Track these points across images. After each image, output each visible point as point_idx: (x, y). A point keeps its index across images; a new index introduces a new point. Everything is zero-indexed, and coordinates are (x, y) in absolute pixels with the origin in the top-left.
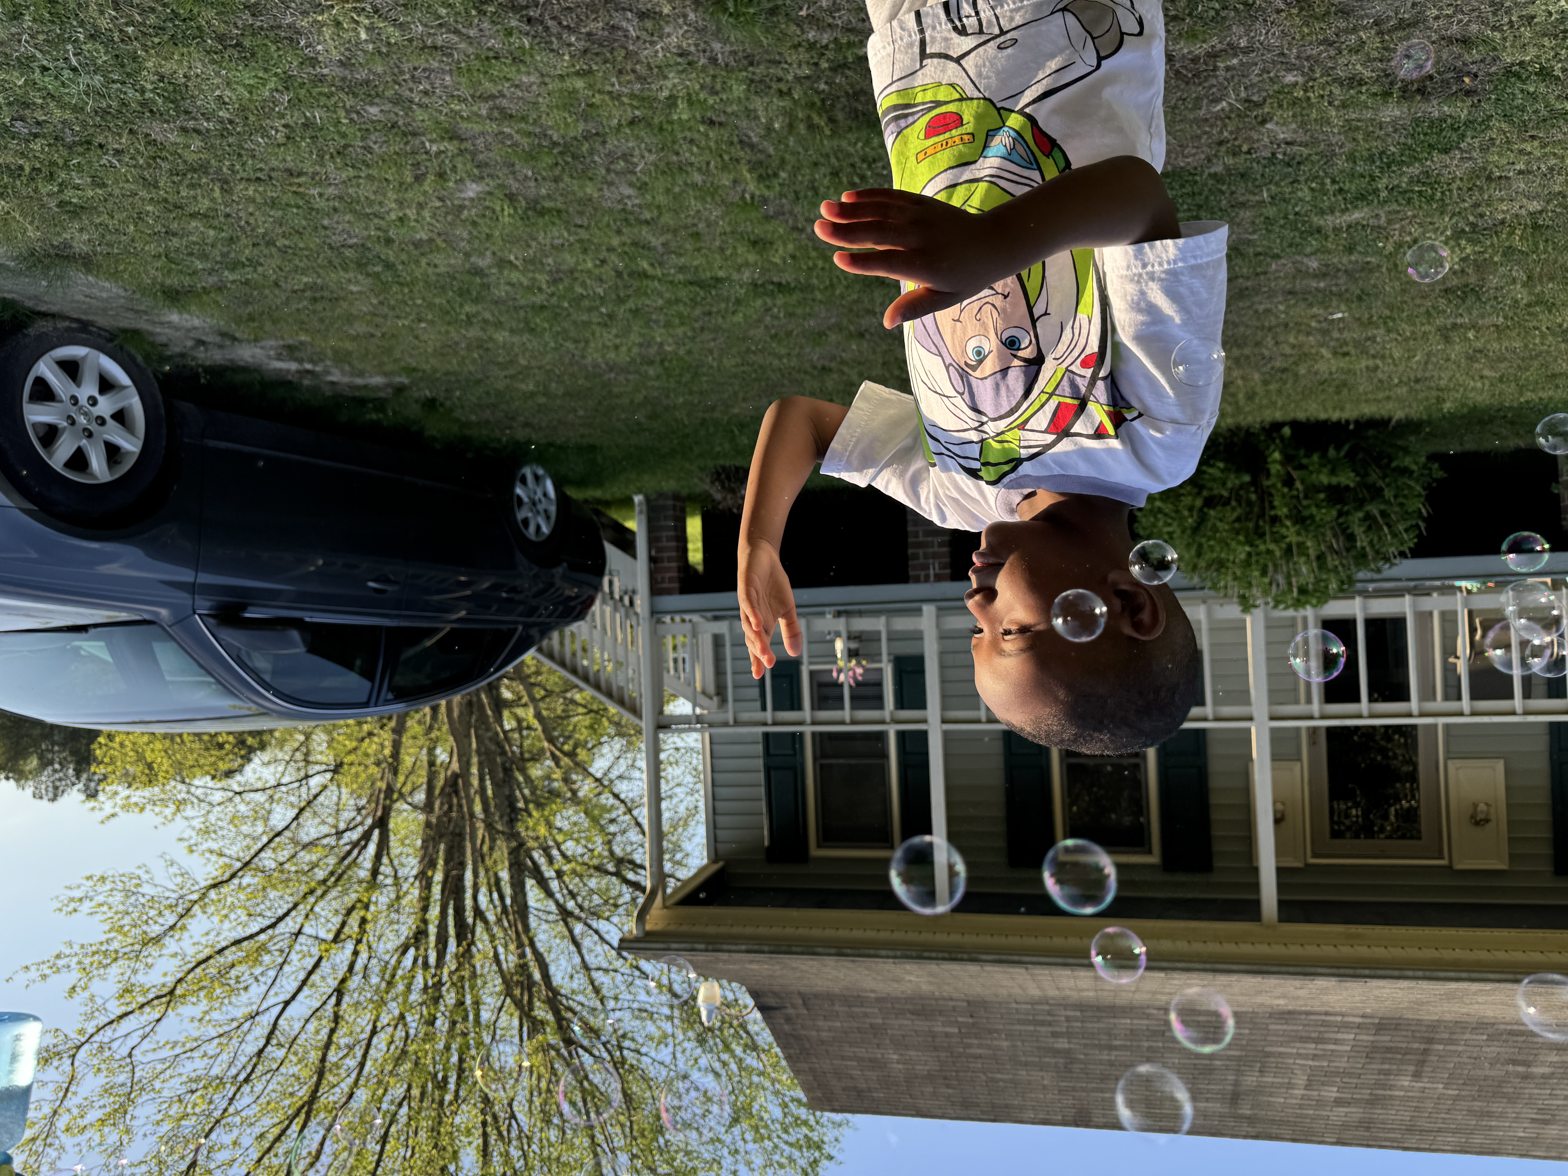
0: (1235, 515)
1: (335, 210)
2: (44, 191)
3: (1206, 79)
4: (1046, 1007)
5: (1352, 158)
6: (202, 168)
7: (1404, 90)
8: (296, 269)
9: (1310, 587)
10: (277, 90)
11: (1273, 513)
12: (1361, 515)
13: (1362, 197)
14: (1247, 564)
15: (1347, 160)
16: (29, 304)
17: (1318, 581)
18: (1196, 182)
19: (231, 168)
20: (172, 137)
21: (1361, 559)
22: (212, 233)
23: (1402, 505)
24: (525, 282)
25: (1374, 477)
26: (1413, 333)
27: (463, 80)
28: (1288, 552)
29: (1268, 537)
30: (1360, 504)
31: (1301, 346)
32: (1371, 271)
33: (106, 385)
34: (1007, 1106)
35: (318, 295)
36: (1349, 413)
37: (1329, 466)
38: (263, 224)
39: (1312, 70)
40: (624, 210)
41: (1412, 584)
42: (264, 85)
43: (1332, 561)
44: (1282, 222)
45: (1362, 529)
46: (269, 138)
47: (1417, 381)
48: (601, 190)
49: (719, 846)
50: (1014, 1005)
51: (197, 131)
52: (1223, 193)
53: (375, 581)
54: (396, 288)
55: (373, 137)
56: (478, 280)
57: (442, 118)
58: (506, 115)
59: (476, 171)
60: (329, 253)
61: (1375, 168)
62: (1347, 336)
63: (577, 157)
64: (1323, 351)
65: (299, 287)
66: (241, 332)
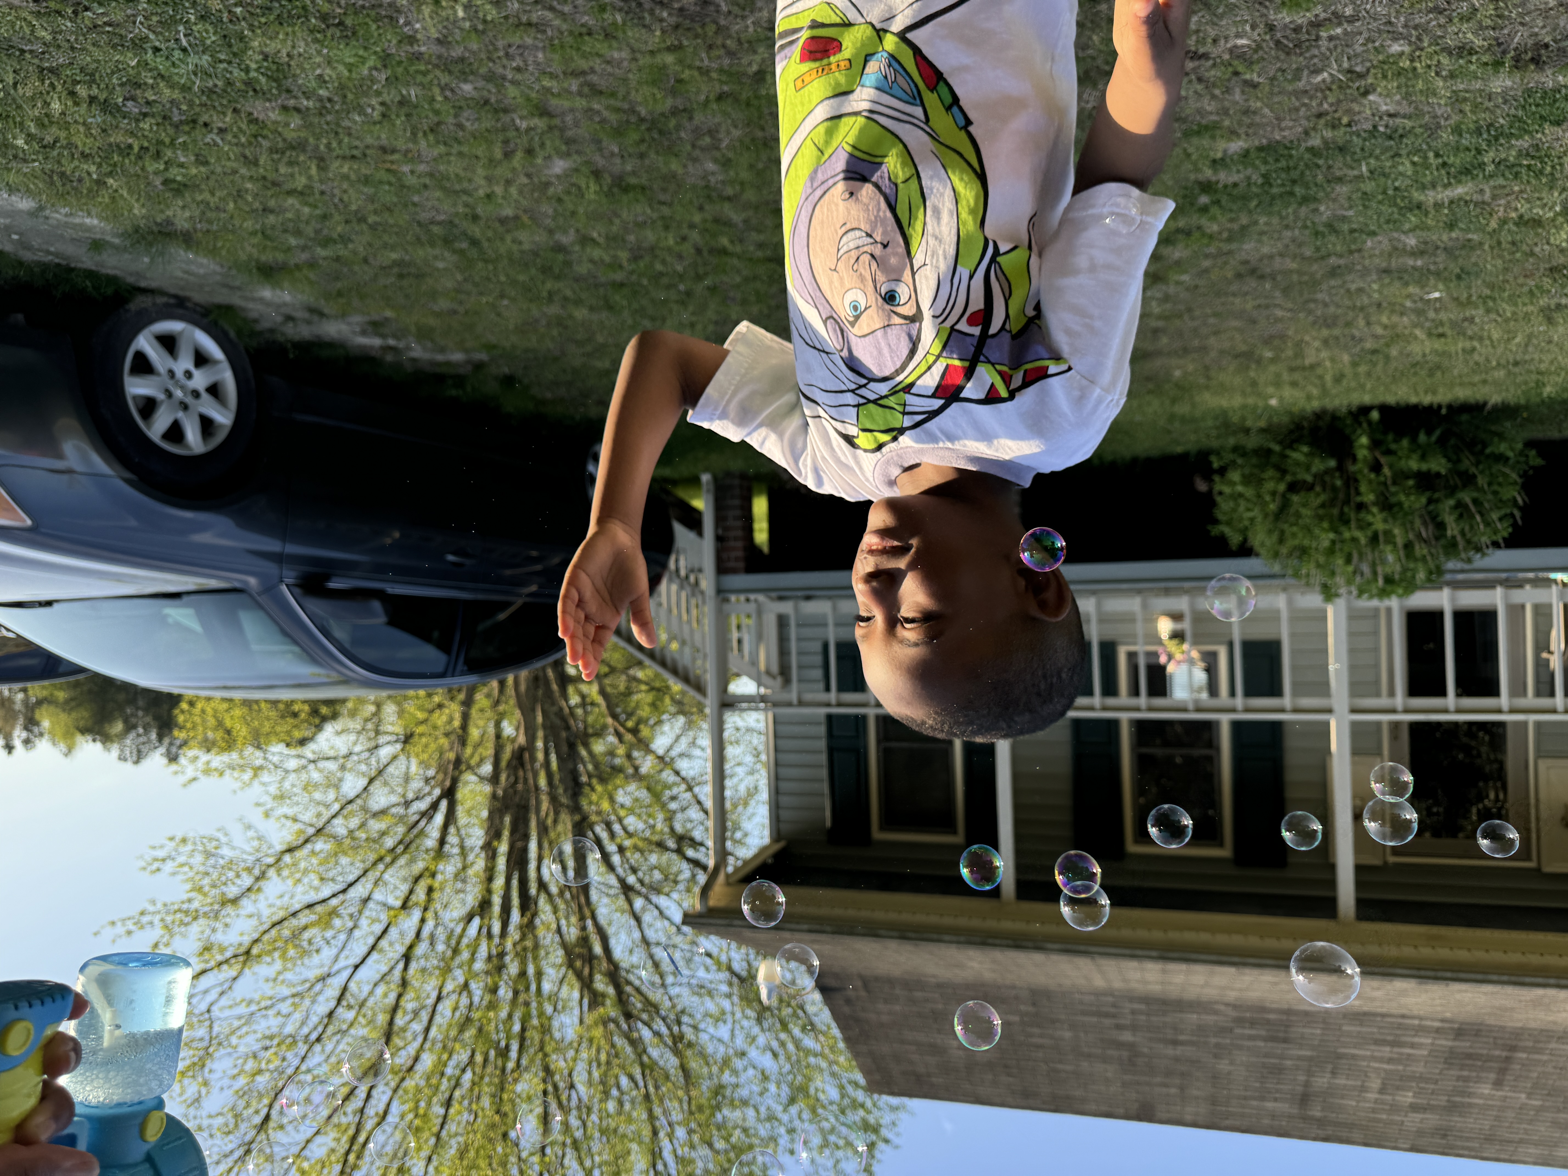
0: (1319, 501)
1: (425, 186)
2: (150, 169)
3: (1308, 49)
4: (1111, 999)
5: (1457, 130)
6: (300, 146)
7: (1517, 59)
8: (385, 246)
9: (1397, 577)
10: (376, 69)
11: (1359, 499)
12: (1452, 502)
13: (1466, 171)
14: (1331, 551)
15: (1453, 133)
16: (131, 280)
17: (1405, 570)
18: (1291, 156)
19: (328, 146)
20: (274, 115)
21: (1451, 548)
22: (306, 210)
23: (1495, 493)
24: (607, 259)
25: (1467, 464)
26: (1514, 313)
27: (556, 57)
28: (1374, 539)
29: (1353, 524)
30: (1452, 491)
31: (1394, 326)
32: (1472, 248)
33: (201, 359)
34: (1068, 1097)
35: (405, 271)
36: (1442, 396)
37: (1419, 452)
38: (356, 200)
39: (1419, 39)
40: (707, 187)
41: (1504, 575)
42: (363, 63)
43: (1420, 550)
44: (1380, 197)
45: (1453, 517)
46: (365, 115)
47: (1516, 364)
48: (685, 166)
49: (782, 825)
50: (1078, 996)
51: (297, 110)
52: (1318, 166)
53: (454, 553)
54: (480, 265)
55: (465, 114)
56: (561, 257)
57: (534, 95)
58: (596, 92)
59: (564, 148)
60: (417, 230)
61: (1482, 140)
62: (1444, 317)
63: (663, 133)
64: (1417, 332)
65: (387, 263)
66: (329, 308)
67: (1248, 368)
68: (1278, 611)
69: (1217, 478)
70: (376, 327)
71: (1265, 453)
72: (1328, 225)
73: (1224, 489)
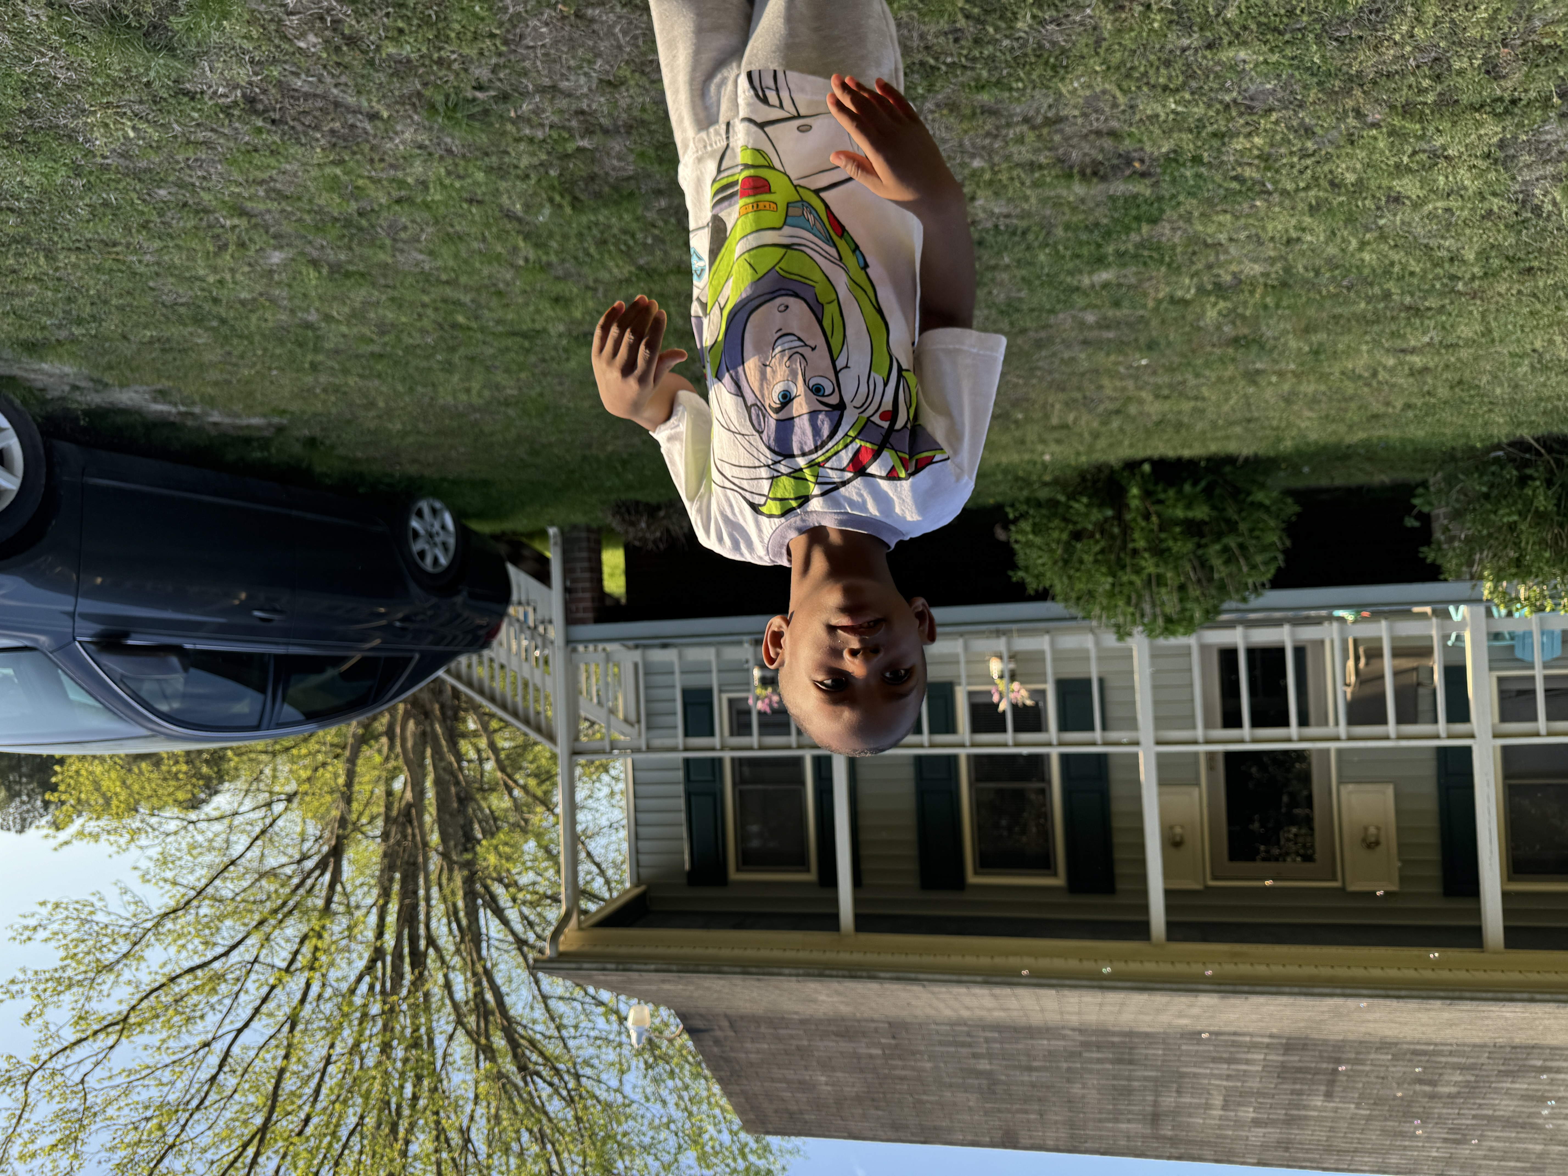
0: (1097, 548)
1: (157, 274)
4: (965, 1029)
7: (1082, 173)
8: (136, 325)
9: (1175, 617)
10: (70, 177)
11: (1131, 546)
12: (1218, 547)
13: (1098, 261)
17: (1183, 610)
19: (50, 239)
21: (1222, 588)
22: (49, 293)
23: (1258, 538)
25: (1231, 512)
26: (1218, 378)
27: (234, 168)
28: (1149, 582)
29: (1128, 569)
30: (1219, 536)
31: (1121, 390)
34: (934, 1127)
35: (167, 346)
36: (1198, 450)
37: (1185, 501)
38: (94, 285)
40: (422, 273)
41: (1290, 614)
42: (56, 172)
43: (1194, 591)
45: (1220, 561)
46: (76, 214)
47: (1249, 421)
48: (394, 256)
49: (642, 870)
50: (933, 1027)
51: (10, 209)
53: (262, 609)
54: (235, 341)
55: (169, 214)
56: (310, 333)
57: (227, 198)
58: (281, 196)
59: (272, 241)
60: (164, 310)
61: (1096, 236)
62: (1159, 380)
63: (361, 229)
64: (1144, 394)
65: (146, 340)
66: (108, 378)
67: (1008, 428)
68: (1087, 651)
69: (1013, 528)
70: (161, 395)
71: (1053, 503)
72: (1009, 305)
73: (1020, 537)
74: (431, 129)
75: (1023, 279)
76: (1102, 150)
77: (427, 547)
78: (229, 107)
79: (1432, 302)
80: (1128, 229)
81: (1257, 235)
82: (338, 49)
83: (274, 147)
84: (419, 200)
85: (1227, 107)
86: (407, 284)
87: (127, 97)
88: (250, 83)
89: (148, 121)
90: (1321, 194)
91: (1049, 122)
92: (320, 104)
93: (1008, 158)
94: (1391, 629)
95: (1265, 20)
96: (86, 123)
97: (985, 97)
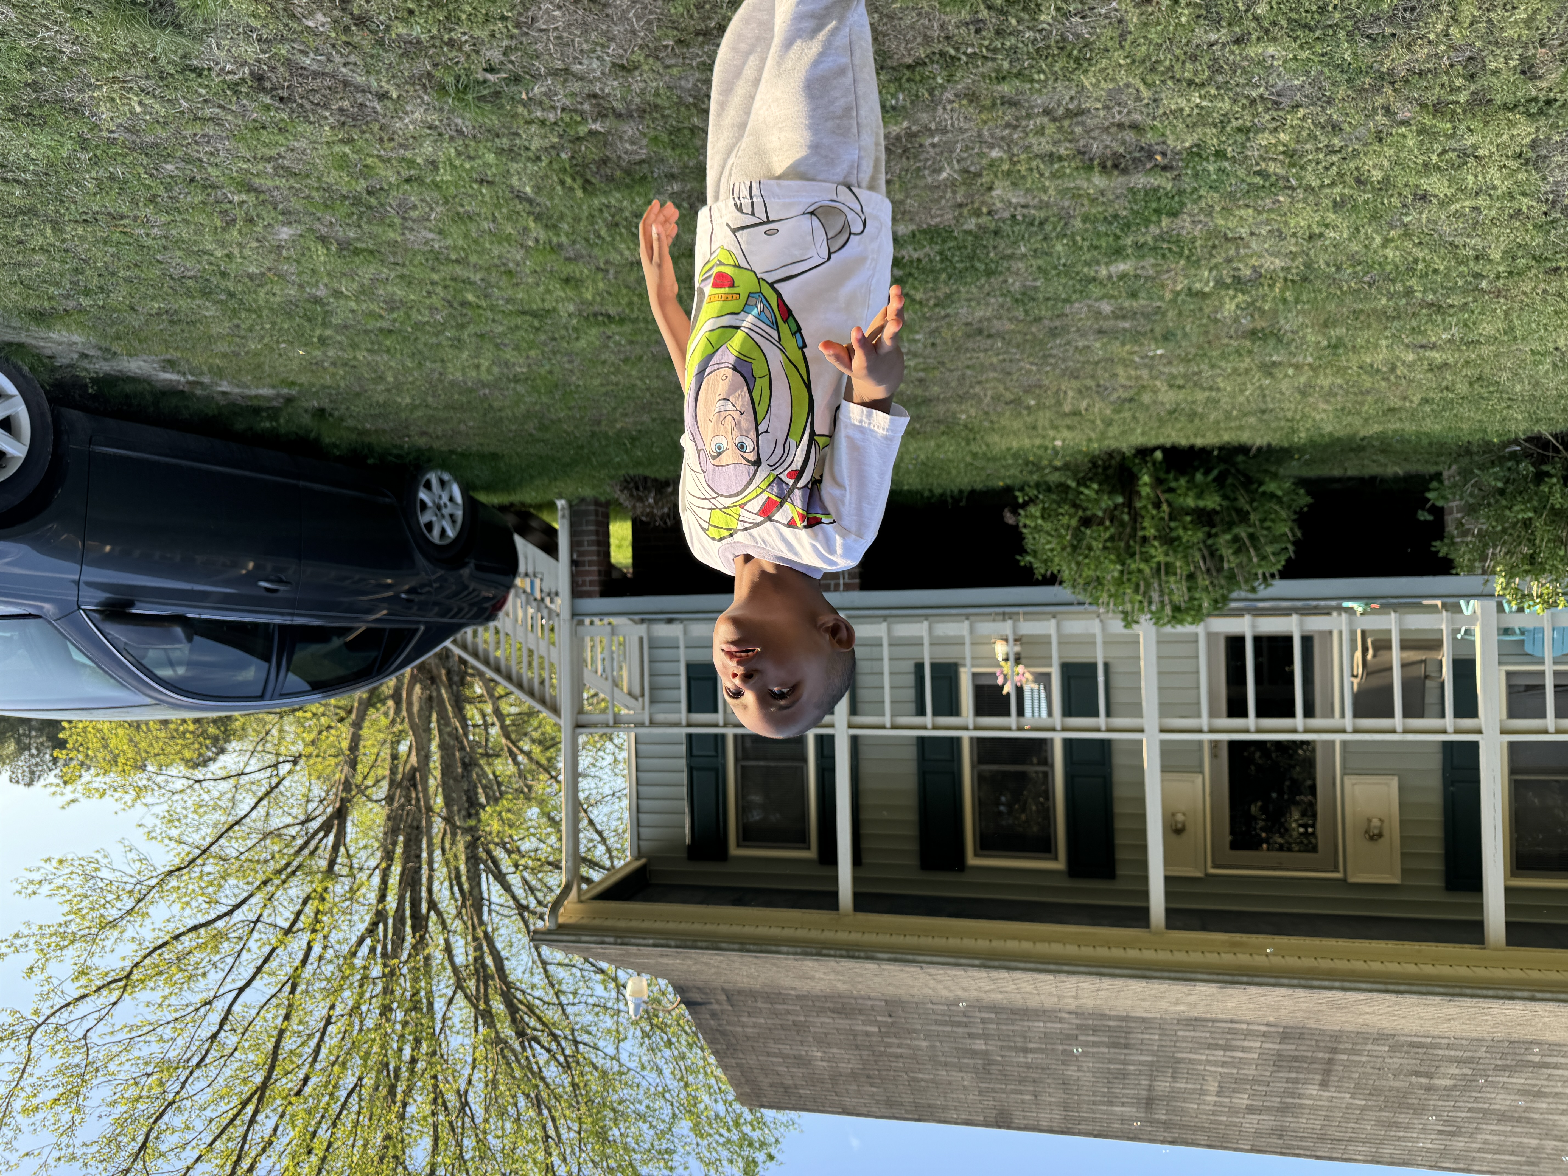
0: (1108, 535)
1: (164, 248)
3: (918, 154)
4: (961, 1009)
5: (1088, 219)
6: (30, 211)
7: (1102, 166)
8: (144, 297)
9: (1183, 605)
10: (74, 151)
11: (1141, 533)
12: (1228, 537)
13: (1117, 252)
15: (1085, 222)
17: (1192, 599)
18: (955, 237)
19: (57, 211)
21: (1232, 577)
23: (1268, 529)
25: (1243, 502)
26: (1234, 369)
28: (1157, 570)
29: (1137, 557)
30: (1230, 526)
31: (1135, 378)
34: (929, 1106)
35: (175, 318)
36: (1211, 439)
37: (1196, 490)
38: (101, 257)
39: (1010, 148)
40: (432, 251)
41: (1299, 604)
42: (62, 146)
43: (1203, 581)
44: (1055, 272)
45: (1230, 551)
47: (1263, 412)
48: (403, 234)
49: (642, 843)
50: (930, 1006)
52: (985, 247)
53: (267, 581)
54: (243, 315)
55: (177, 189)
56: (318, 308)
57: (235, 174)
58: (290, 173)
59: (280, 218)
60: (172, 283)
61: (1115, 228)
62: (1174, 371)
63: (370, 207)
64: (1158, 383)
65: (154, 312)
66: (115, 348)
67: (1020, 414)
68: (1094, 636)
69: (1022, 512)
71: (1063, 488)
72: (1024, 294)
73: (1028, 522)
74: (441, 110)
75: (1039, 268)
76: (1124, 143)
77: (434, 519)
78: (237, 84)
79: (1456, 300)
80: (1147, 222)
81: (1278, 230)
82: (347, 29)
83: (281, 125)
84: (428, 180)
85: (1253, 102)
86: (416, 262)
87: (132, 71)
88: (258, 61)
89: (154, 96)
90: (1346, 191)
91: (1070, 114)
92: (328, 82)
93: (1027, 148)
94: (1400, 622)
95: (1296, 16)
96: (91, 97)
97: (1005, 88)
